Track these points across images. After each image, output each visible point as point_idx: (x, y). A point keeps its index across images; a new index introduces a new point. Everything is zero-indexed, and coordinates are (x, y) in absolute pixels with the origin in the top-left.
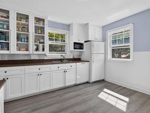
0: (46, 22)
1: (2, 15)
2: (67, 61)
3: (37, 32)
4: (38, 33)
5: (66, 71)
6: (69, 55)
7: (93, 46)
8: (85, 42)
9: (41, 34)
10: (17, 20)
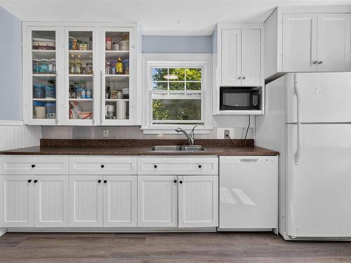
0: (135, 41)
1: (45, 45)
2: (199, 147)
3: (114, 70)
4: (116, 73)
5: (180, 178)
6: (212, 128)
7: (296, 92)
8: (267, 82)
9: (121, 73)
10: (70, 48)
